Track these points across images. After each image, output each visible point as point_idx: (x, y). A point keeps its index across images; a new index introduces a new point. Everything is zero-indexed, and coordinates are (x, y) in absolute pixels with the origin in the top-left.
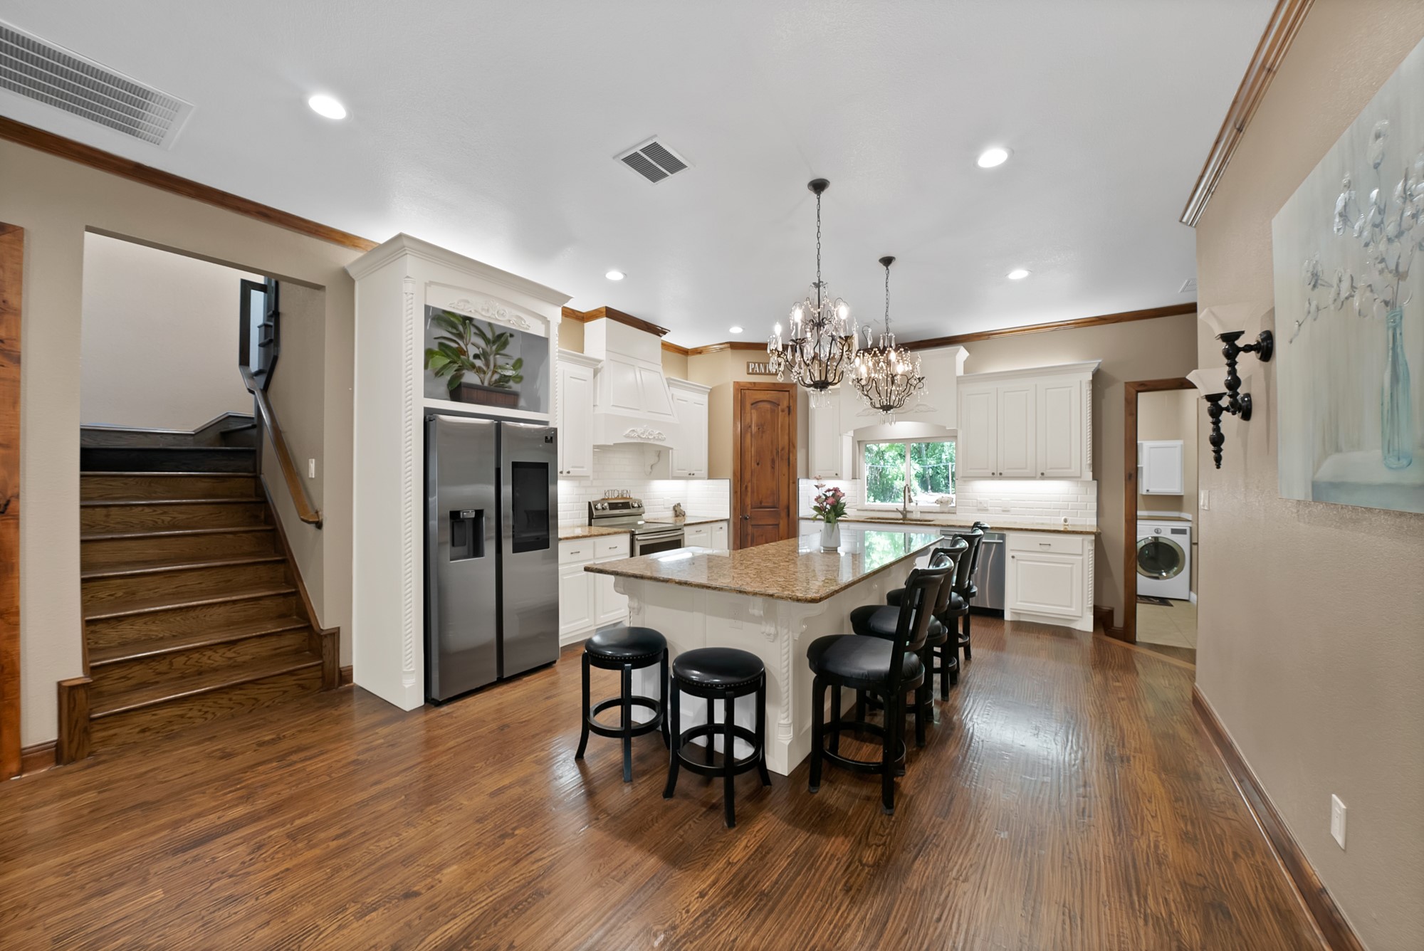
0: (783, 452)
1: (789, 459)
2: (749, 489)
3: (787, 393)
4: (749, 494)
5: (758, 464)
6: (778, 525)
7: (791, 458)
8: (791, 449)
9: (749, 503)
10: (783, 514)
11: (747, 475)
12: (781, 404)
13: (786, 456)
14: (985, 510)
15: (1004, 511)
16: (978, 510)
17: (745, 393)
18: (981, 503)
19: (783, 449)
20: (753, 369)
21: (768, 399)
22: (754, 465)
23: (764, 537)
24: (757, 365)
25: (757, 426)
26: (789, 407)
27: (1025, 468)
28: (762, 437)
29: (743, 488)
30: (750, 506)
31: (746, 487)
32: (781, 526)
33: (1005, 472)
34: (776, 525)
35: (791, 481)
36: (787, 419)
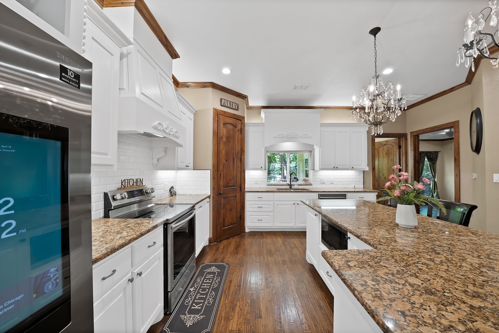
0: (238, 154)
1: (241, 158)
2: (222, 176)
3: (240, 121)
4: (222, 179)
5: (226, 161)
6: (236, 196)
7: (242, 158)
8: (242, 153)
9: (222, 184)
10: (238, 190)
11: (221, 168)
12: (237, 127)
13: (239, 157)
14: (324, 183)
15: (331, 183)
16: (321, 183)
17: (220, 117)
18: (322, 180)
19: (238, 153)
20: (224, 103)
21: (231, 123)
22: (224, 161)
23: (229, 204)
24: (226, 101)
25: (226, 138)
26: (241, 129)
27: (346, 165)
28: (228, 145)
29: (219, 176)
30: (222, 186)
31: (221, 175)
32: (237, 196)
33: (339, 167)
34: (235, 196)
35: (242, 171)
36: (240, 136)
